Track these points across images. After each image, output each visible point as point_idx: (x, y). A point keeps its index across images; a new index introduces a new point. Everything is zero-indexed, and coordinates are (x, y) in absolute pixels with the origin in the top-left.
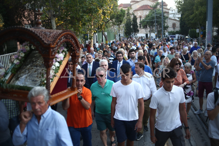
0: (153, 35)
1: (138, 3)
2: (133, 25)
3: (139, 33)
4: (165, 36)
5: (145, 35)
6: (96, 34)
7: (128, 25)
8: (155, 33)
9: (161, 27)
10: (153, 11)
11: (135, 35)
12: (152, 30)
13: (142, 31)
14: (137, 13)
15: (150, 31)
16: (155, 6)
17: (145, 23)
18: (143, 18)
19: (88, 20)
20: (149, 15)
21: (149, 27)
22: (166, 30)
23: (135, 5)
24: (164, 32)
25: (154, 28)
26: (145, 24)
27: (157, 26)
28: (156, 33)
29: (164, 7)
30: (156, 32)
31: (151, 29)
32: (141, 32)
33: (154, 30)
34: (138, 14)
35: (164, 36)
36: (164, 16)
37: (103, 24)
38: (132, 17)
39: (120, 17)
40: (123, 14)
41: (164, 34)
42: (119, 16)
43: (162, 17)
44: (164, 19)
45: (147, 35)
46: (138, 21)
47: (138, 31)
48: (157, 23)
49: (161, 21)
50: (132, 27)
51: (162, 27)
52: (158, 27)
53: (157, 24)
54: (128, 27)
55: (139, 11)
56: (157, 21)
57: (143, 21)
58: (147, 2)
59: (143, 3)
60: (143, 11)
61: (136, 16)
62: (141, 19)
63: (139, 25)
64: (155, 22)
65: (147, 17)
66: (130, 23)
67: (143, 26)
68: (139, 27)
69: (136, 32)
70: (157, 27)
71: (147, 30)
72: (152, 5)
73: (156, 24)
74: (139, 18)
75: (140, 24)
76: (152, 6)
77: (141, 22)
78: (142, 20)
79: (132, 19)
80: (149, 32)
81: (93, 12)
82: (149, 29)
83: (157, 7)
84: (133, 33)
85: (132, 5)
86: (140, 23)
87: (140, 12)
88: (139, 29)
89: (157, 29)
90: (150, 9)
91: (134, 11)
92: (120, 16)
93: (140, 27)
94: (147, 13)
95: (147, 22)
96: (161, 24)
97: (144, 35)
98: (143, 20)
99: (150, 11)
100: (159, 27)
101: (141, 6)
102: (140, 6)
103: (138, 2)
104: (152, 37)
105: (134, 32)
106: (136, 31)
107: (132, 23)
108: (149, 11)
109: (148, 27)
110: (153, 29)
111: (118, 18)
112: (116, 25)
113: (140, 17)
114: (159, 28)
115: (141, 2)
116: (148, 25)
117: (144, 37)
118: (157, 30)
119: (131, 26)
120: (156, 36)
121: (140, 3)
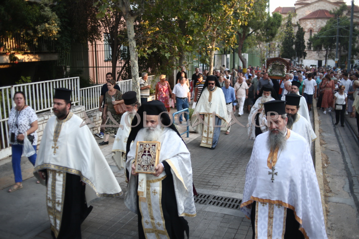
0: (332, 63)
1: (309, 7)
2: (296, 43)
3: (306, 57)
4: (354, 65)
5: (317, 61)
6: (226, 56)
7: (287, 43)
8: (335, 59)
9: (347, 49)
10: (334, 20)
11: (298, 61)
12: (330, 55)
13: (311, 55)
14: (305, 24)
15: (326, 56)
16: (339, 11)
17: (319, 40)
18: (315, 33)
19: (198, 24)
20: (326, 27)
21: (325, 48)
22: (356, 55)
23: (302, 9)
24: (353, 58)
25: (334, 51)
26: (318, 43)
27: (340, 47)
28: (337, 60)
29: (355, 14)
30: (337, 58)
31: (328, 52)
32: (310, 57)
33: (333, 54)
34: (307, 25)
35: (352, 66)
36: (354, 30)
37: (232, 35)
38: (295, 30)
39: (271, 27)
40: (277, 22)
41: (352, 62)
42: (269, 25)
43: (350, 31)
44: (354, 35)
45: (320, 63)
46: (306, 37)
47: (305, 55)
48: (340, 41)
49: (348, 38)
50: (294, 47)
51: (350, 49)
52: (342, 48)
53: (339, 44)
54: (287, 47)
55: (309, 20)
56: (340, 38)
57: (316, 38)
58: (324, 6)
59: (318, 6)
60: (316, 20)
61: (302, 28)
62: (311, 34)
63: (308, 44)
64: (337, 39)
65: (322, 30)
66: (291, 41)
67: (314, 47)
68: (306, 47)
69: (301, 57)
70: (340, 49)
71: (322, 53)
72: (334, 10)
73: (337, 44)
74: (309, 33)
75: (309, 42)
76: (333, 12)
77: (311, 40)
78: (313, 35)
79: (295, 34)
80: (324, 58)
81: (210, 10)
82: (324, 53)
83: (342, 14)
84: (295, 58)
85: (297, 9)
86: (309, 40)
87: (310, 22)
88: (307, 52)
89: (340, 53)
90: (329, 18)
91: (300, 20)
92: (272, 25)
93: (309, 48)
94: (322, 23)
95: (323, 40)
96: (347, 44)
97: (316, 63)
98: (315, 35)
99: (329, 20)
100: (344, 49)
101: (313, 11)
102: (311, 12)
103: (308, 4)
104: (329, 66)
105: (298, 56)
106: (302, 54)
107: (294, 40)
108: (326, 21)
109: (323, 49)
110: (332, 52)
111: (268, 28)
112: (263, 41)
113: (311, 31)
114: (344, 51)
115: (314, 5)
116: (324, 44)
117: (316, 66)
118: (338, 55)
119: (292, 45)
120: (337, 65)
121: (311, 6)
